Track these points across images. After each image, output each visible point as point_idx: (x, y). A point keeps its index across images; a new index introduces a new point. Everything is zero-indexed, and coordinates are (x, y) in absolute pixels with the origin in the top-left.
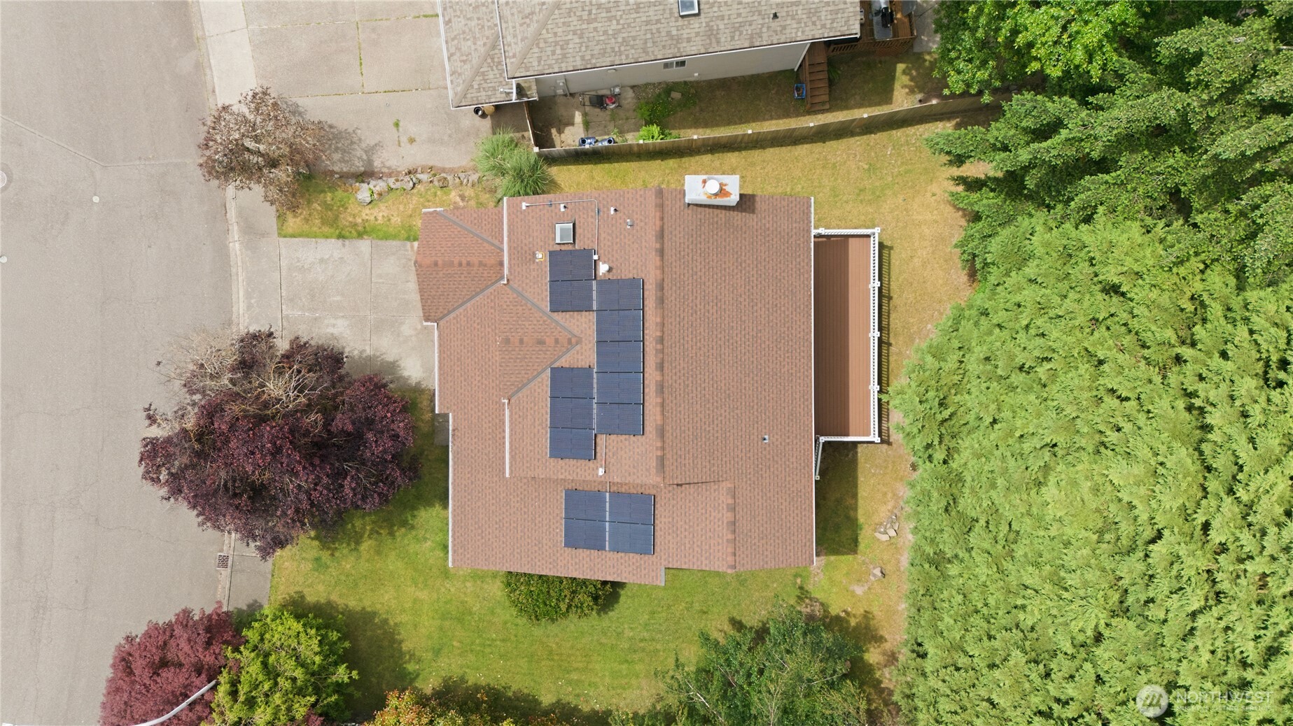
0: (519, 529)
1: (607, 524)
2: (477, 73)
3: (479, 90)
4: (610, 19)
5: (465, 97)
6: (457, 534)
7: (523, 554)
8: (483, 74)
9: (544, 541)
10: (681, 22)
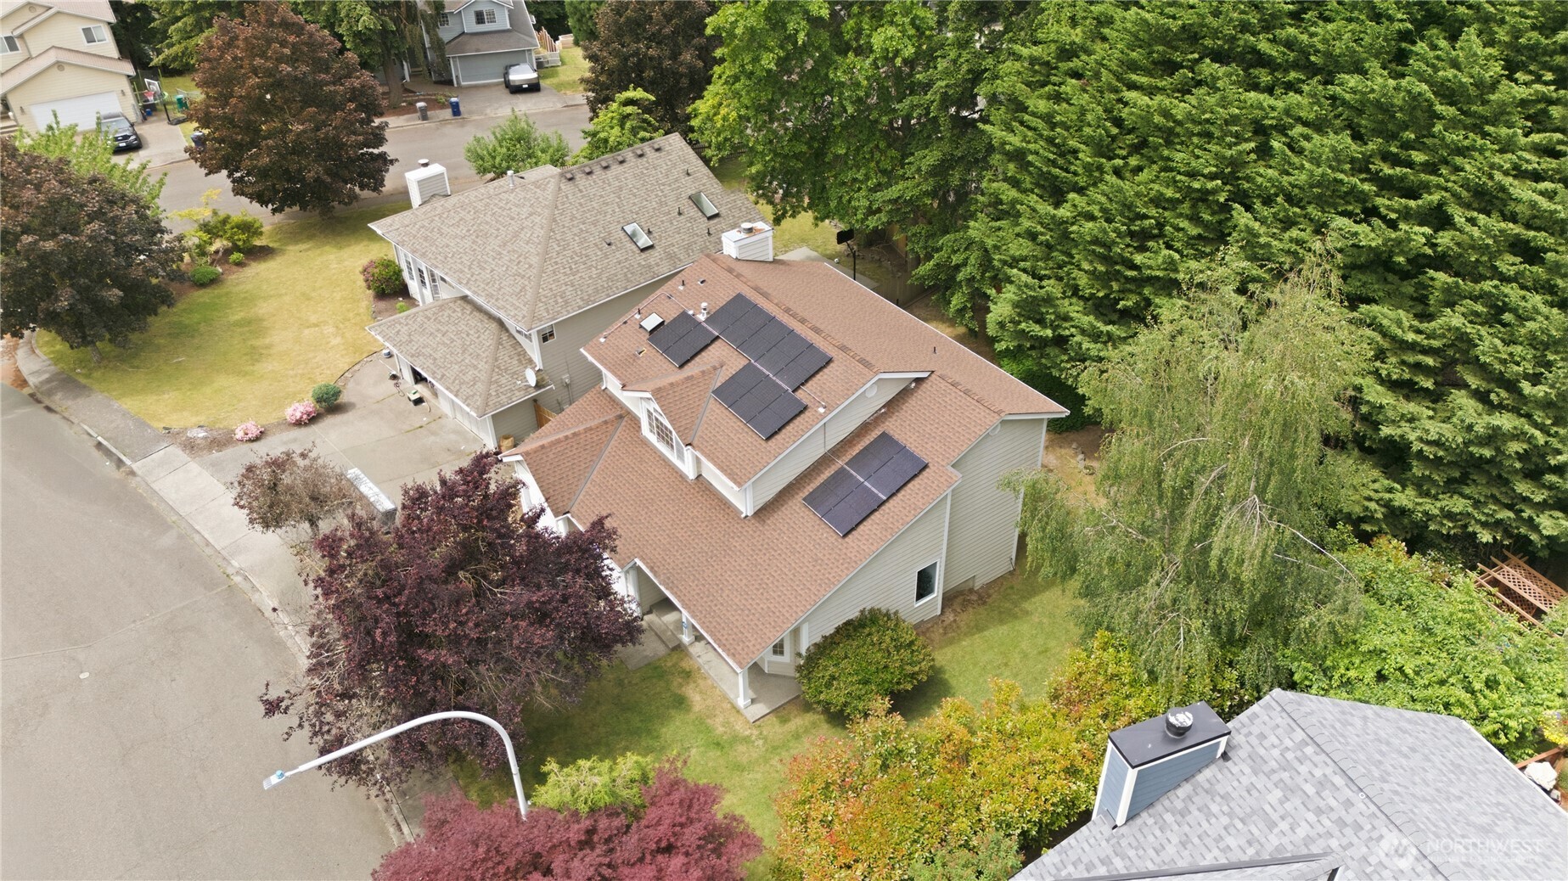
0: (786, 570)
1: (866, 483)
2: (491, 383)
3: (498, 396)
4: (589, 268)
5: (487, 405)
6: (723, 639)
7: (808, 585)
8: (496, 382)
9: (820, 555)
10: (644, 255)
